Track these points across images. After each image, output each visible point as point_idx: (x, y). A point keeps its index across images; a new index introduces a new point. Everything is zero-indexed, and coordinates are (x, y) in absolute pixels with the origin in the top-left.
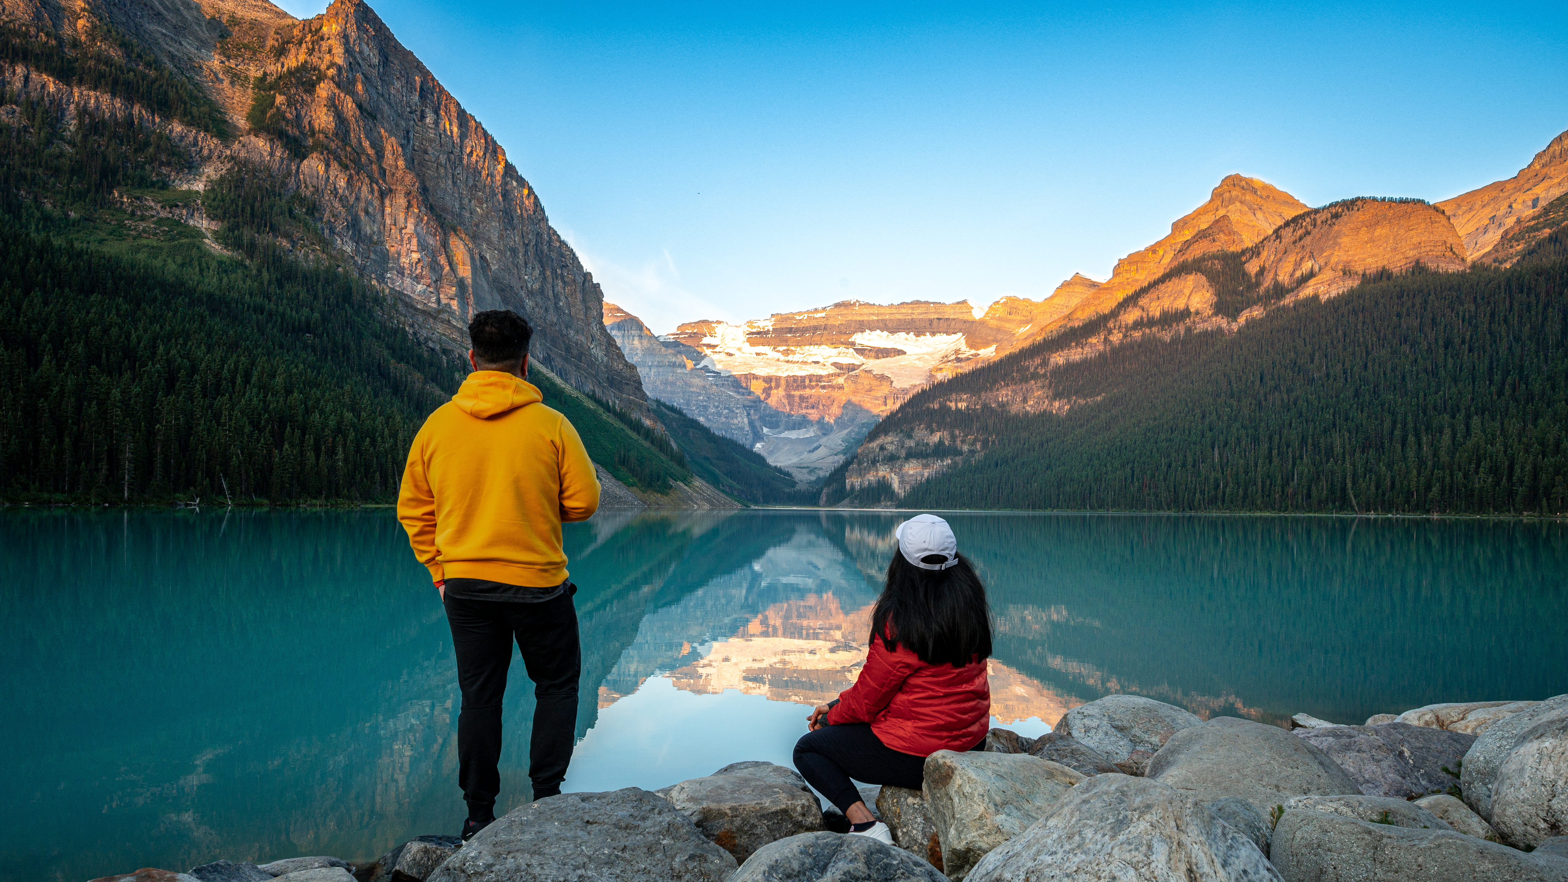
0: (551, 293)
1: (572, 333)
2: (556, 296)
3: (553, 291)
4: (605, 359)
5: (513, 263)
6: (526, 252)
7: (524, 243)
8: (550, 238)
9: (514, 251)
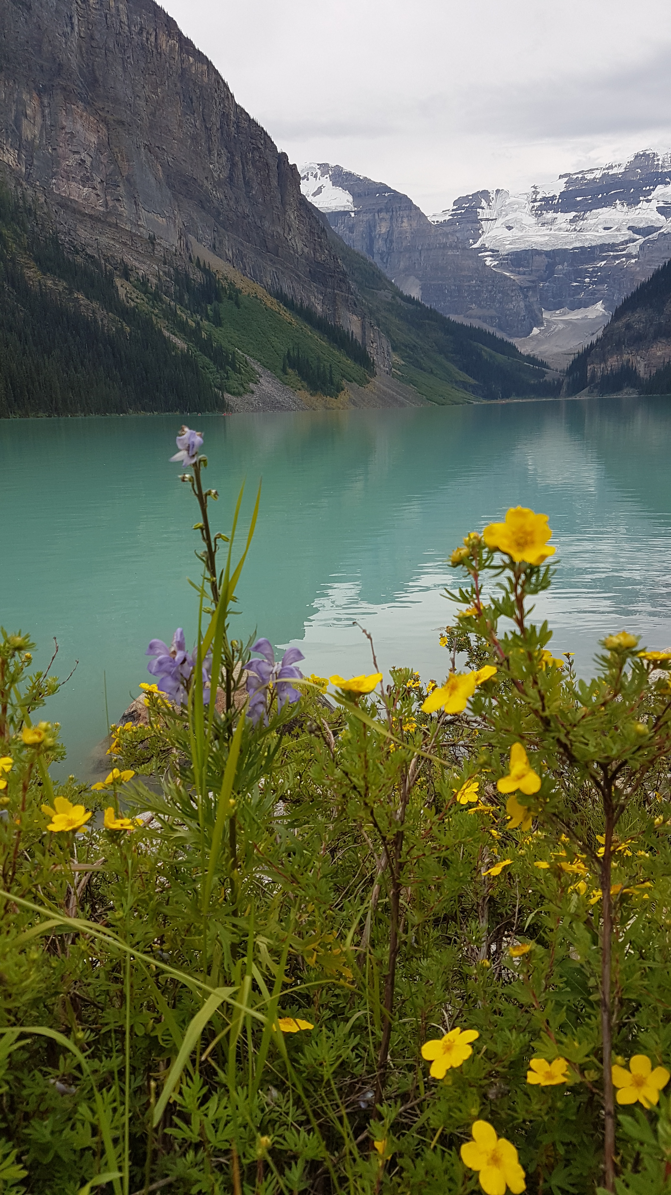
0: (241, 182)
1: (267, 224)
2: (247, 183)
3: (244, 178)
4: (306, 250)
5: (193, 151)
6: (209, 138)
7: (206, 127)
8: (238, 118)
9: (194, 138)
